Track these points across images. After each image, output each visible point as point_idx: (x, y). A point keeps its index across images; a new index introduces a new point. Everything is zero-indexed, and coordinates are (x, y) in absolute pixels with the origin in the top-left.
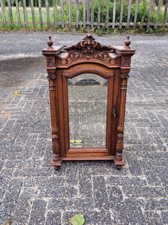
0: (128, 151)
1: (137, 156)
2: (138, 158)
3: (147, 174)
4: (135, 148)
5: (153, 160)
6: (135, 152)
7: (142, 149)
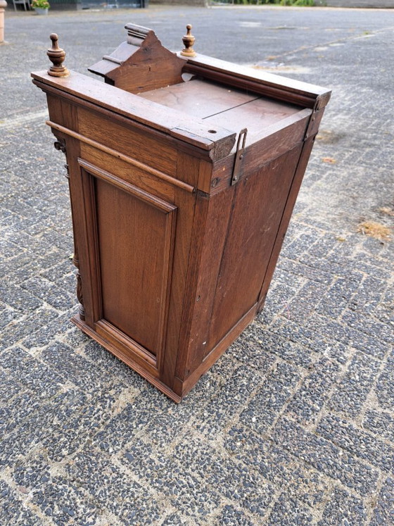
0: (108, 385)
1: (77, 388)
2: (74, 385)
3: (32, 362)
4: (99, 406)
5: (35, 404)
6: (89, 396)
7: (81, 416)
